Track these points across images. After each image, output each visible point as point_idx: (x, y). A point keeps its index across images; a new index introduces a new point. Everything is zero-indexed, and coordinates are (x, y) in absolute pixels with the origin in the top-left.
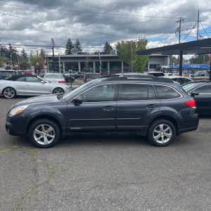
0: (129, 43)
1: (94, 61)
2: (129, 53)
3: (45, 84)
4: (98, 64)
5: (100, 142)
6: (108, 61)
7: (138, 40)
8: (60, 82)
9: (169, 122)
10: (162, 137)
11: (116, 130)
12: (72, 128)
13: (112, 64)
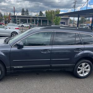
0: (51, 11)
1: (35, 19)
2: (52, 16)
3: (7, 29)
4: (36, 20)
5: (38, 74)
6: (41, 19)
7: (56, 10)
8: (16, 28)
9: (89, 61)
10: (83, 71)
11: (51, 67)
12: (15, 67)
13: (43, 21)
